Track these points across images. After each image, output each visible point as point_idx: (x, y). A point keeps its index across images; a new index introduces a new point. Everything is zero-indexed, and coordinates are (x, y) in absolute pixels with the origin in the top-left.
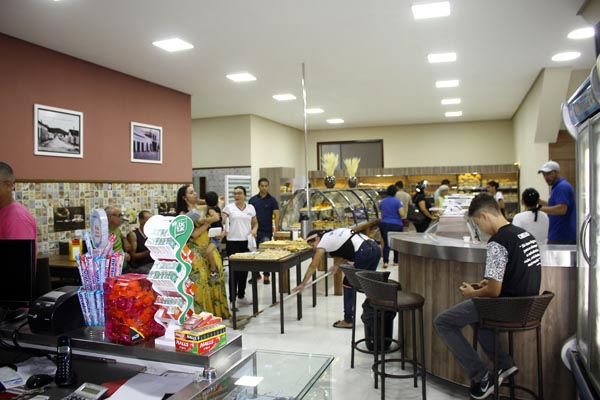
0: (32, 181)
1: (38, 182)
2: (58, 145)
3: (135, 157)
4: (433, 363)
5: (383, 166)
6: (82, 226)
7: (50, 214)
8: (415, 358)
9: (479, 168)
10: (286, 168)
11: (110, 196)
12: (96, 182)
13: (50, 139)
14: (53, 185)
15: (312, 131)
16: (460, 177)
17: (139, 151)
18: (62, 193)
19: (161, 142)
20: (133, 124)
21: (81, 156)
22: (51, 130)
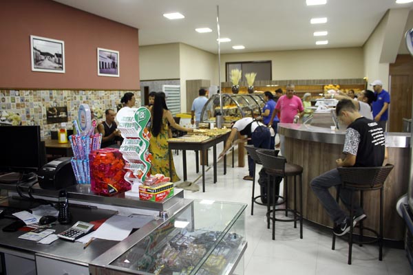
0: (30, 89)
1: (35, 90)
2: (48, 64)
3: (101, 72)
4: (308, 212)
5: (271, 79)
6: (65, 120)
7: (44, 112)
8: (295, 209)
9: (339, 81)
10: (205, 81)
11: (84, 99)
12: (74, 90)
13: (42, 60)
14: (45, 92)
15: (224, 54)
16: (326, 87)
17: (104, 68)
18: (51, 98)
19: (118, 62)
20: (99, 49)
21: (64, 71)
22: (42, 54)
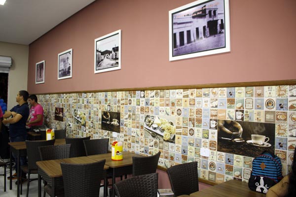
0: (93, 92)
7: (100, 116)
12: (129, 90)
13: (102, 60)
14: (101, 93)
18: (106, 100)
21: (119, 68)
